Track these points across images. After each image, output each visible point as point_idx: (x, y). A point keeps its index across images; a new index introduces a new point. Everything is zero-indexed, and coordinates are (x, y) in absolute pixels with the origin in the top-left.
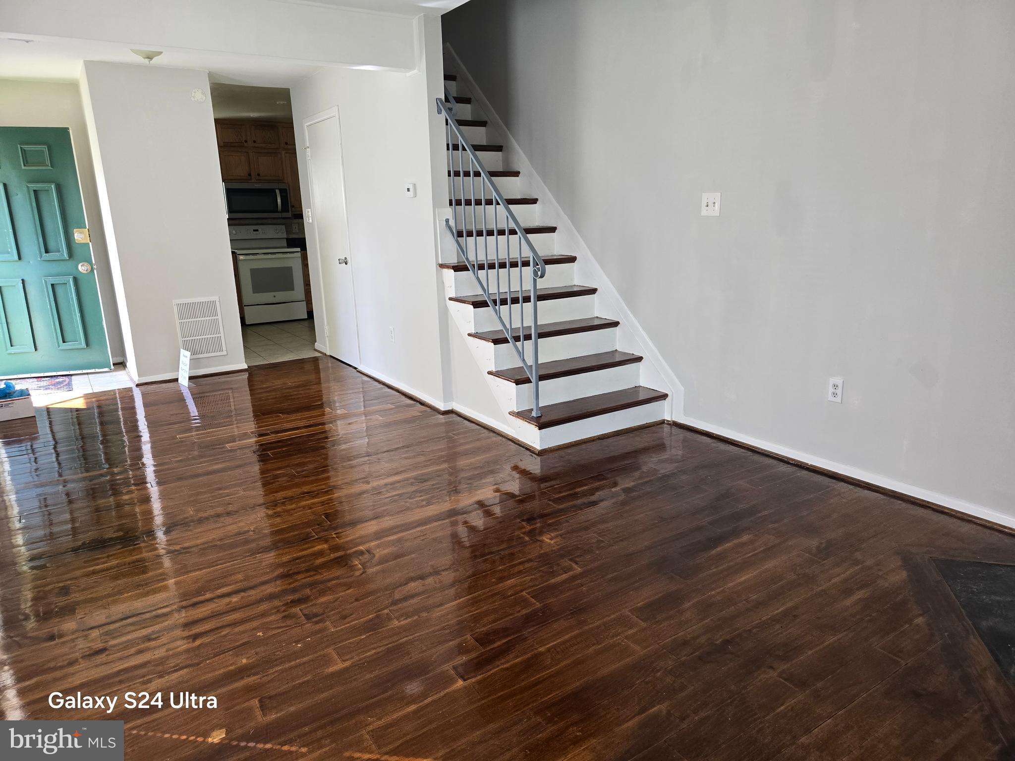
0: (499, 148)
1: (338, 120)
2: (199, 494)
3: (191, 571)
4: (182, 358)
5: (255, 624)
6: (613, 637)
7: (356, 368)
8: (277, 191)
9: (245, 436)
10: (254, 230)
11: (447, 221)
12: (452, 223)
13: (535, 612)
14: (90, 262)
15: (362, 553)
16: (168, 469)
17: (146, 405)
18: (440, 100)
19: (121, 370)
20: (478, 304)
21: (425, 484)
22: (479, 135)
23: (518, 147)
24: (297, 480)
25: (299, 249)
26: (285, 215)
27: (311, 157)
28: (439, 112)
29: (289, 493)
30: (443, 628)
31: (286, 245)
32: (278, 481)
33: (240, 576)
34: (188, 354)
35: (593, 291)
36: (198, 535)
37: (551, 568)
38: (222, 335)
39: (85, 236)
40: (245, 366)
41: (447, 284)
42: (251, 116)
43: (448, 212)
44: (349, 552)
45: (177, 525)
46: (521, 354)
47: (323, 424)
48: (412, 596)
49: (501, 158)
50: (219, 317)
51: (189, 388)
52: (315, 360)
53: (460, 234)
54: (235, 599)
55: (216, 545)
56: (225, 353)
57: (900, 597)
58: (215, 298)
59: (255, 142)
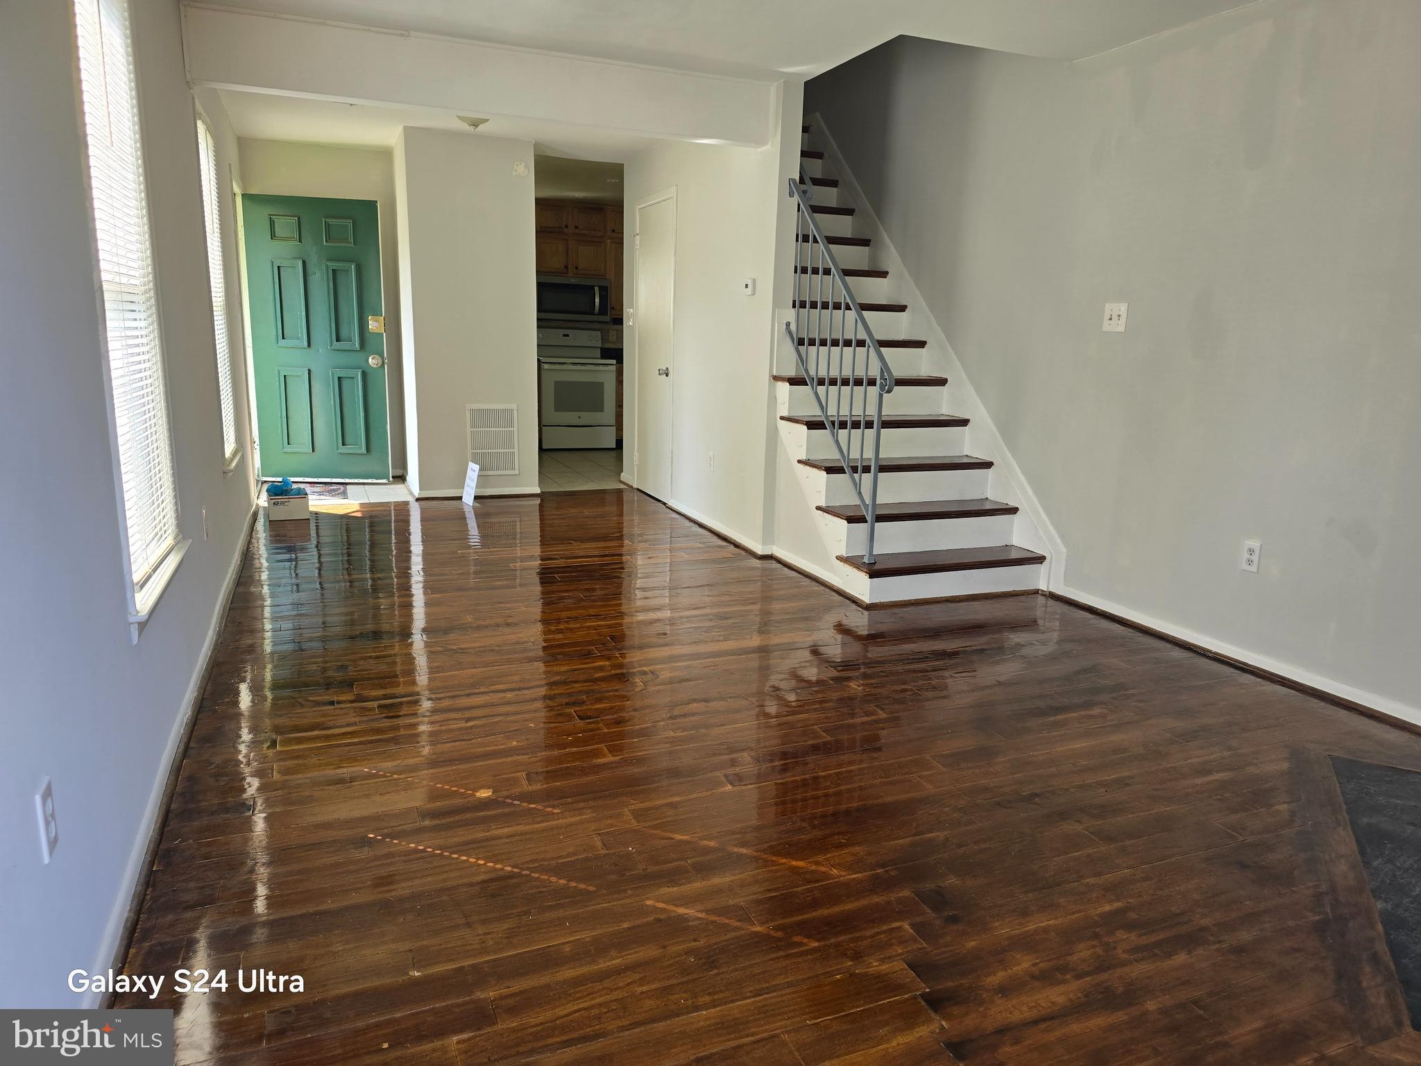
0: (865, 242)
1: (675, 203)
2: (478, 604)
3: (465, 668)
4: (469, 473)
5: (527, 716)
6: (905, 774)
7: (665, 504)
8: (597, 289)
9: (532, 557)
10: (564, 335)
11: (788, 324)
12: (793, 327)
13: (825, 743)
14: (382, 356)
15: (645, 673)
16: (447, 580)
17: (424, 520)
18: (794, 180)
19: (401, 483)
20: (813, 425)
21: (725, 621)
22: (843, 225)
23: (890, 242)
24: (583, 603)
25: (614, 362)
26: (602, 318)
27: (640, 246)
28: (791, 195)
29: (574, 613)
30: (721, 744)
31: (599, 356)
32: (563, 602)
33: (516, 678)
34: (477, 467)
35: (964, 422)
36: (475, 639)
37: (852, 710)
38: (516, 450)
39: (380, 325)
40: (538, 491)
41: (780, 400)
42: (576, 196)
43: (790, 315)
44: (631, 671)
45: (455, 629)
46: (857, 486)
47: (621, 555)
48: (693, 715)
49: (867, 254)
50: (515, 429)
51: (474, 508)
52: (619, 492)
53: (801, 342)
54: (509, 695)
55: (493, 650)
56: (516, 472)
57: (1269, 785)
58: (514, 406)
59: (576, 227)
